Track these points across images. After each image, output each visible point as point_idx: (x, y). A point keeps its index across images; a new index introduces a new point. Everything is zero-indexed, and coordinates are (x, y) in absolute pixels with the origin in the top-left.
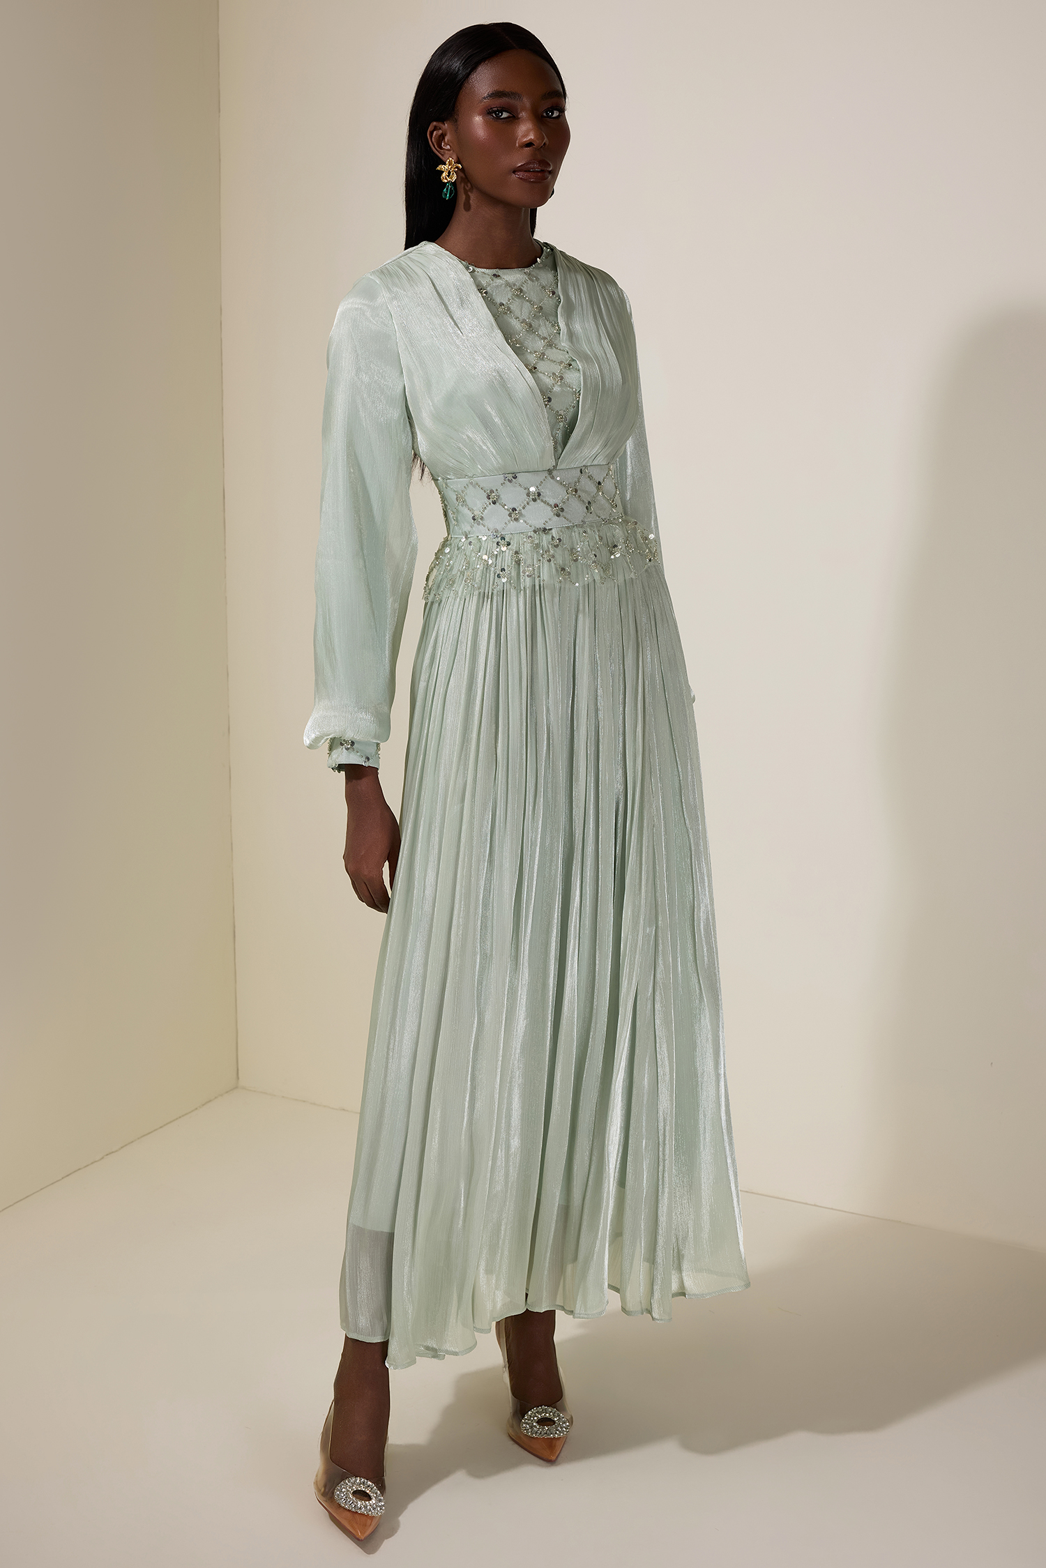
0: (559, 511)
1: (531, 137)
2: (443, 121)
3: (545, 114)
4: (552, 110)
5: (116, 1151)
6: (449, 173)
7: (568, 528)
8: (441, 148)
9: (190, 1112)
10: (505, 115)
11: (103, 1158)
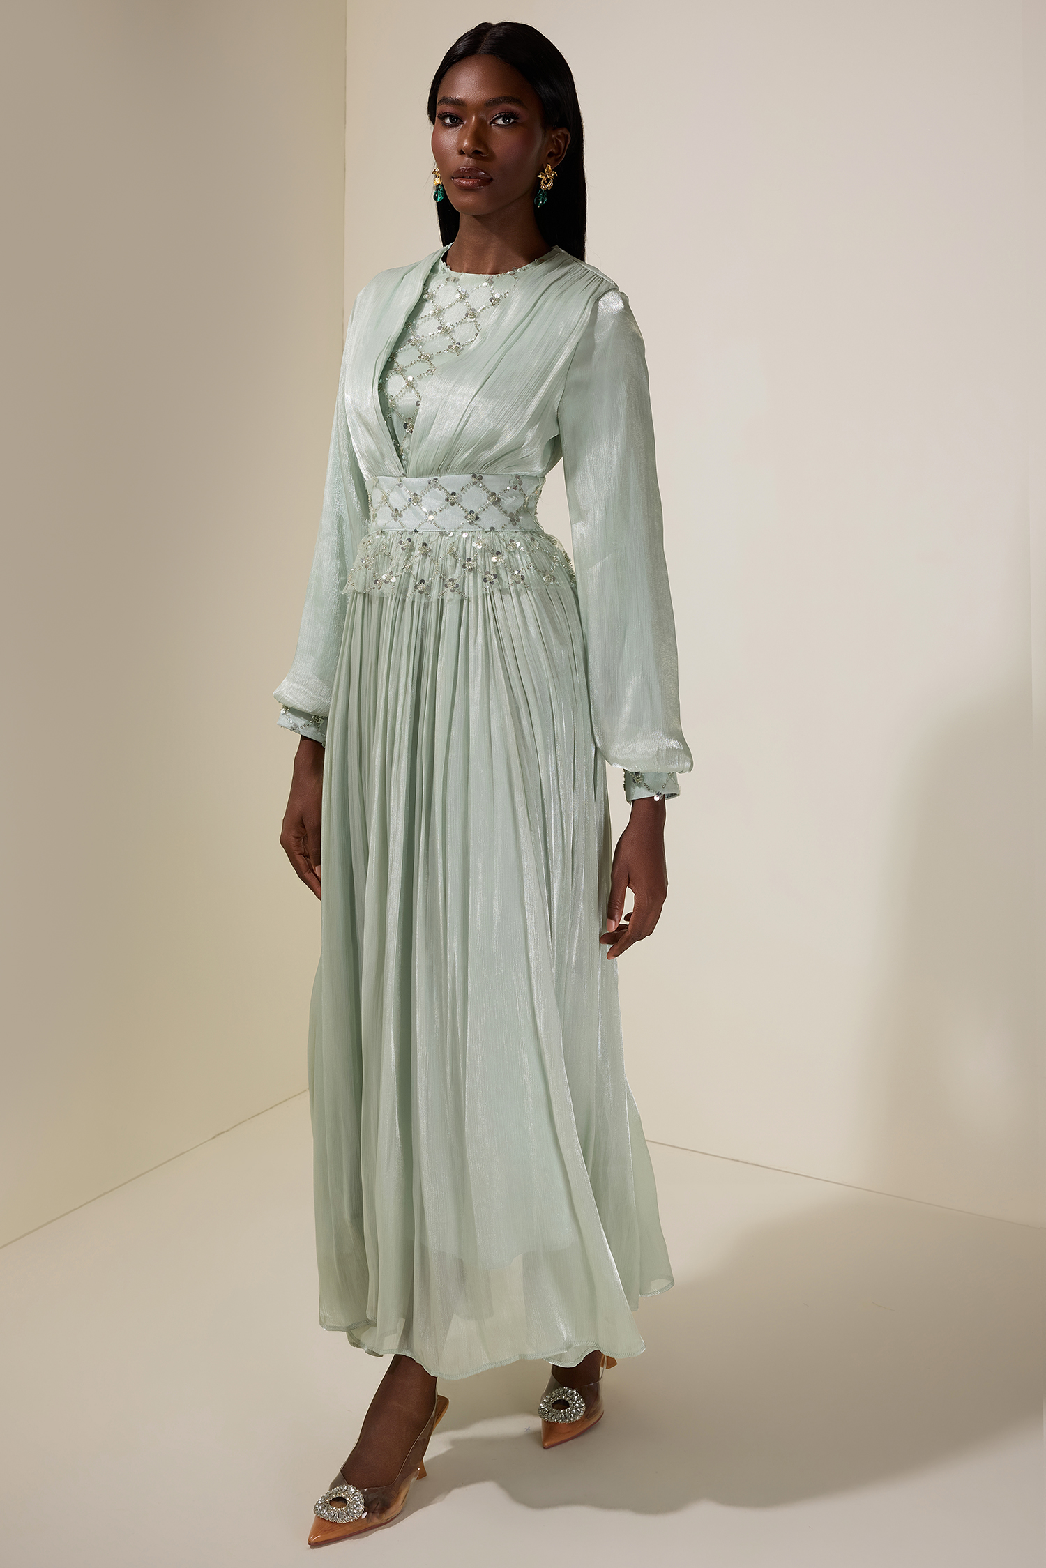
1: (465, 143)
5: (228, 1131)
9: (299, 1094)
11: (214, 1137)
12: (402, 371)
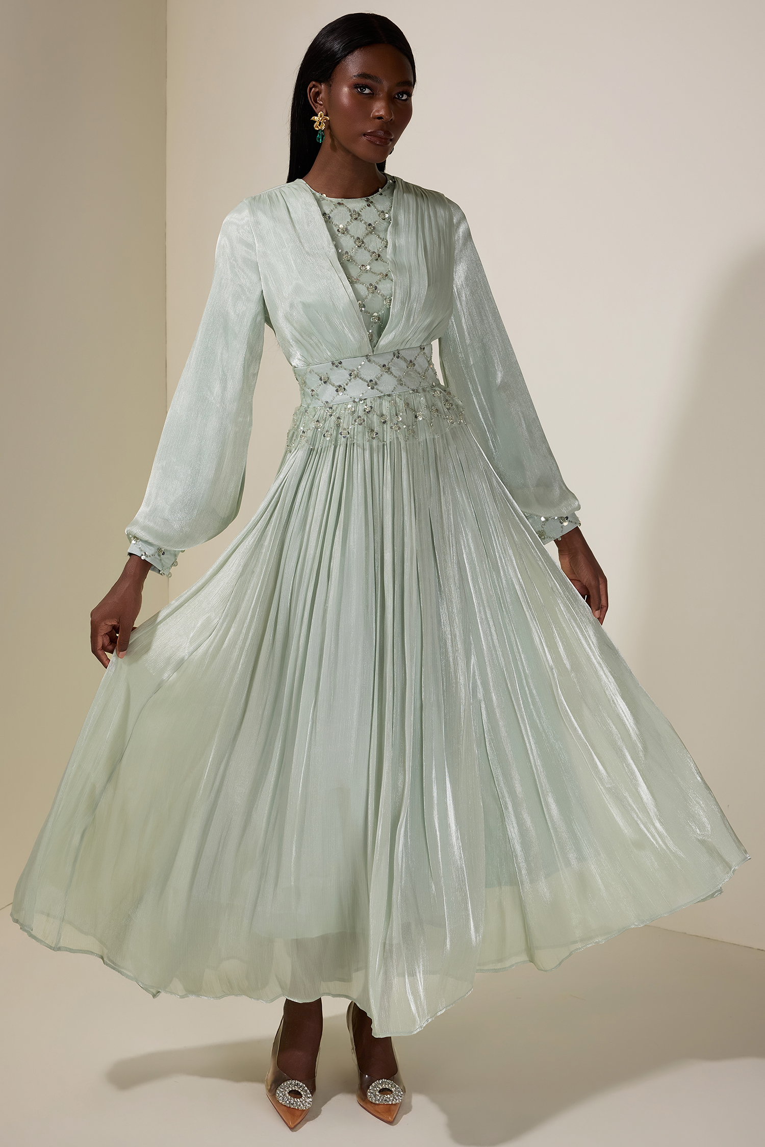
0: (372, 384)
1: (382, 113)
2: (320, 83)
3: (396, 96)
4: (402, 94)
6: (320, 123)
7: (380, 397)
8: (316, 102)
10: (367, 91)
12: (358, 280)
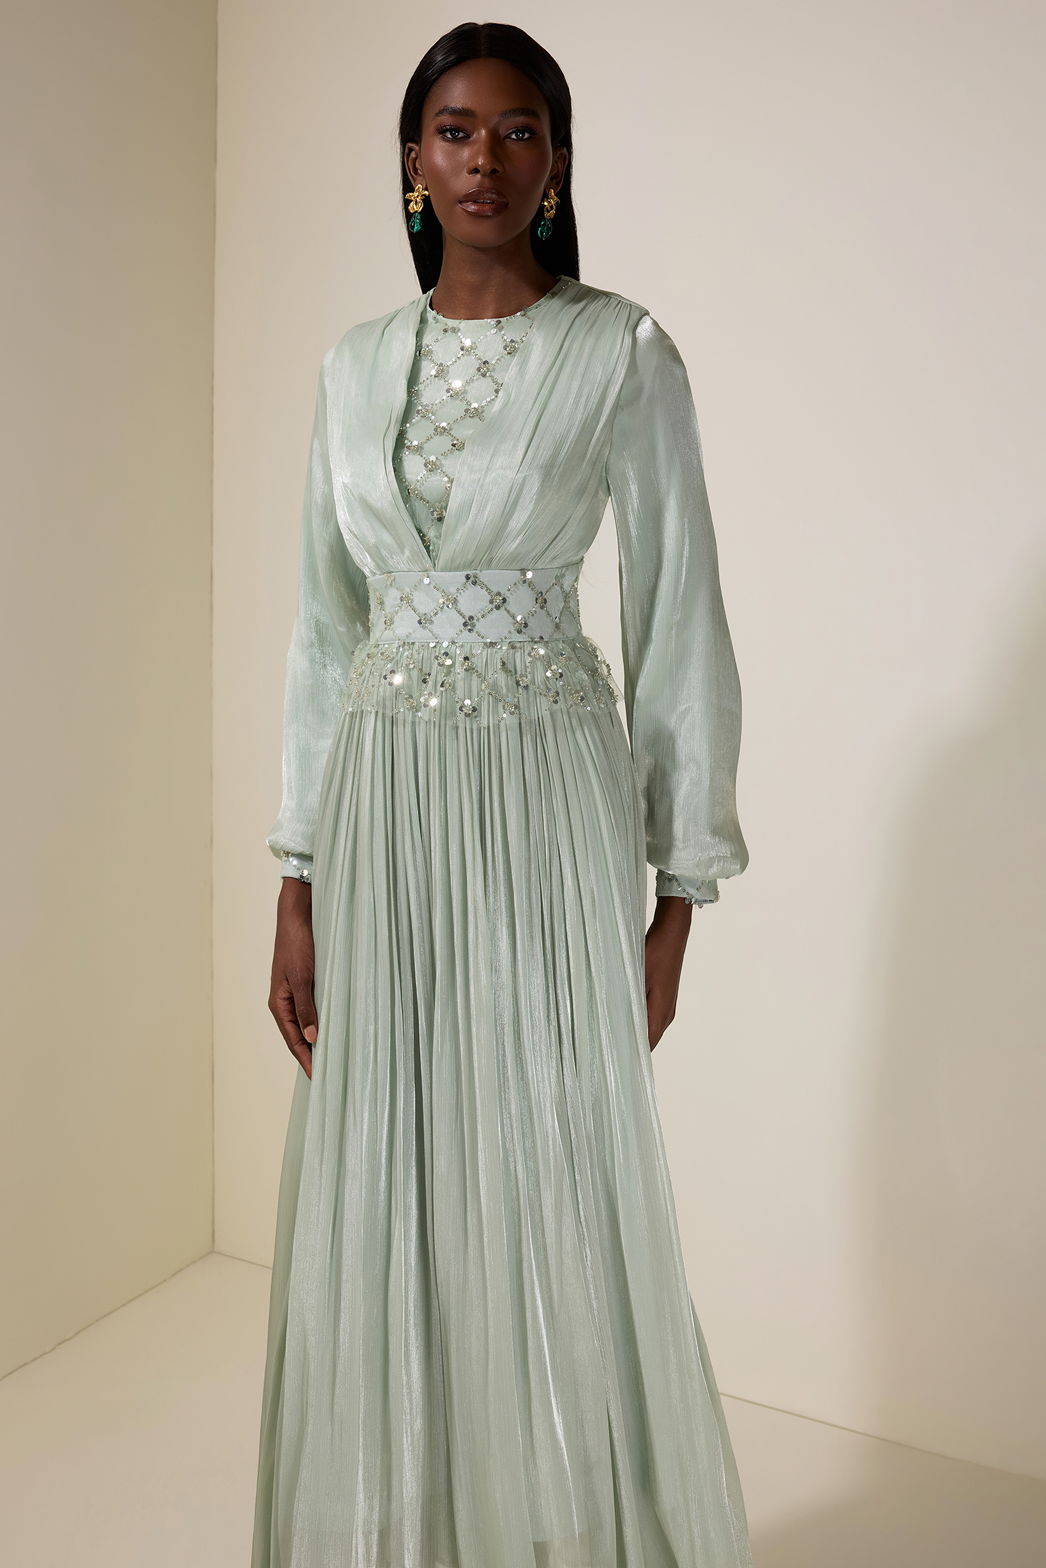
1: (479, 162)
6: (417, 202)
8: (416, 172)
10: (460, 135)
12: (419, 449)
